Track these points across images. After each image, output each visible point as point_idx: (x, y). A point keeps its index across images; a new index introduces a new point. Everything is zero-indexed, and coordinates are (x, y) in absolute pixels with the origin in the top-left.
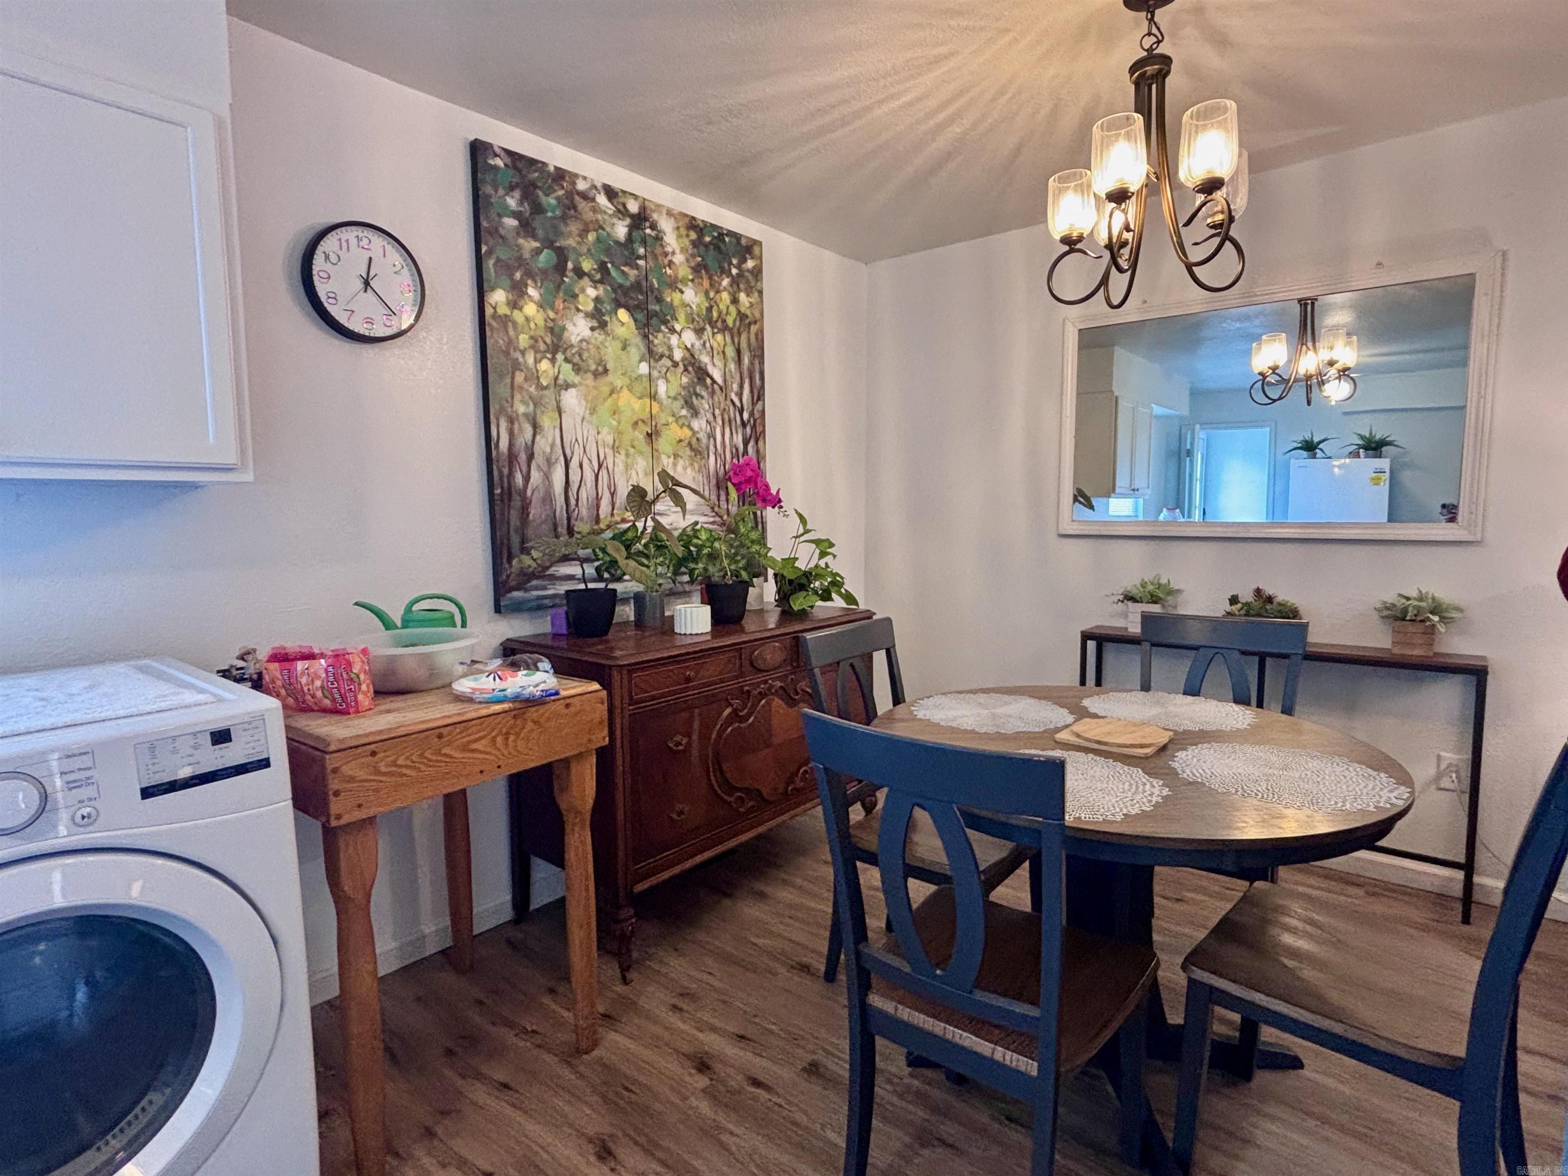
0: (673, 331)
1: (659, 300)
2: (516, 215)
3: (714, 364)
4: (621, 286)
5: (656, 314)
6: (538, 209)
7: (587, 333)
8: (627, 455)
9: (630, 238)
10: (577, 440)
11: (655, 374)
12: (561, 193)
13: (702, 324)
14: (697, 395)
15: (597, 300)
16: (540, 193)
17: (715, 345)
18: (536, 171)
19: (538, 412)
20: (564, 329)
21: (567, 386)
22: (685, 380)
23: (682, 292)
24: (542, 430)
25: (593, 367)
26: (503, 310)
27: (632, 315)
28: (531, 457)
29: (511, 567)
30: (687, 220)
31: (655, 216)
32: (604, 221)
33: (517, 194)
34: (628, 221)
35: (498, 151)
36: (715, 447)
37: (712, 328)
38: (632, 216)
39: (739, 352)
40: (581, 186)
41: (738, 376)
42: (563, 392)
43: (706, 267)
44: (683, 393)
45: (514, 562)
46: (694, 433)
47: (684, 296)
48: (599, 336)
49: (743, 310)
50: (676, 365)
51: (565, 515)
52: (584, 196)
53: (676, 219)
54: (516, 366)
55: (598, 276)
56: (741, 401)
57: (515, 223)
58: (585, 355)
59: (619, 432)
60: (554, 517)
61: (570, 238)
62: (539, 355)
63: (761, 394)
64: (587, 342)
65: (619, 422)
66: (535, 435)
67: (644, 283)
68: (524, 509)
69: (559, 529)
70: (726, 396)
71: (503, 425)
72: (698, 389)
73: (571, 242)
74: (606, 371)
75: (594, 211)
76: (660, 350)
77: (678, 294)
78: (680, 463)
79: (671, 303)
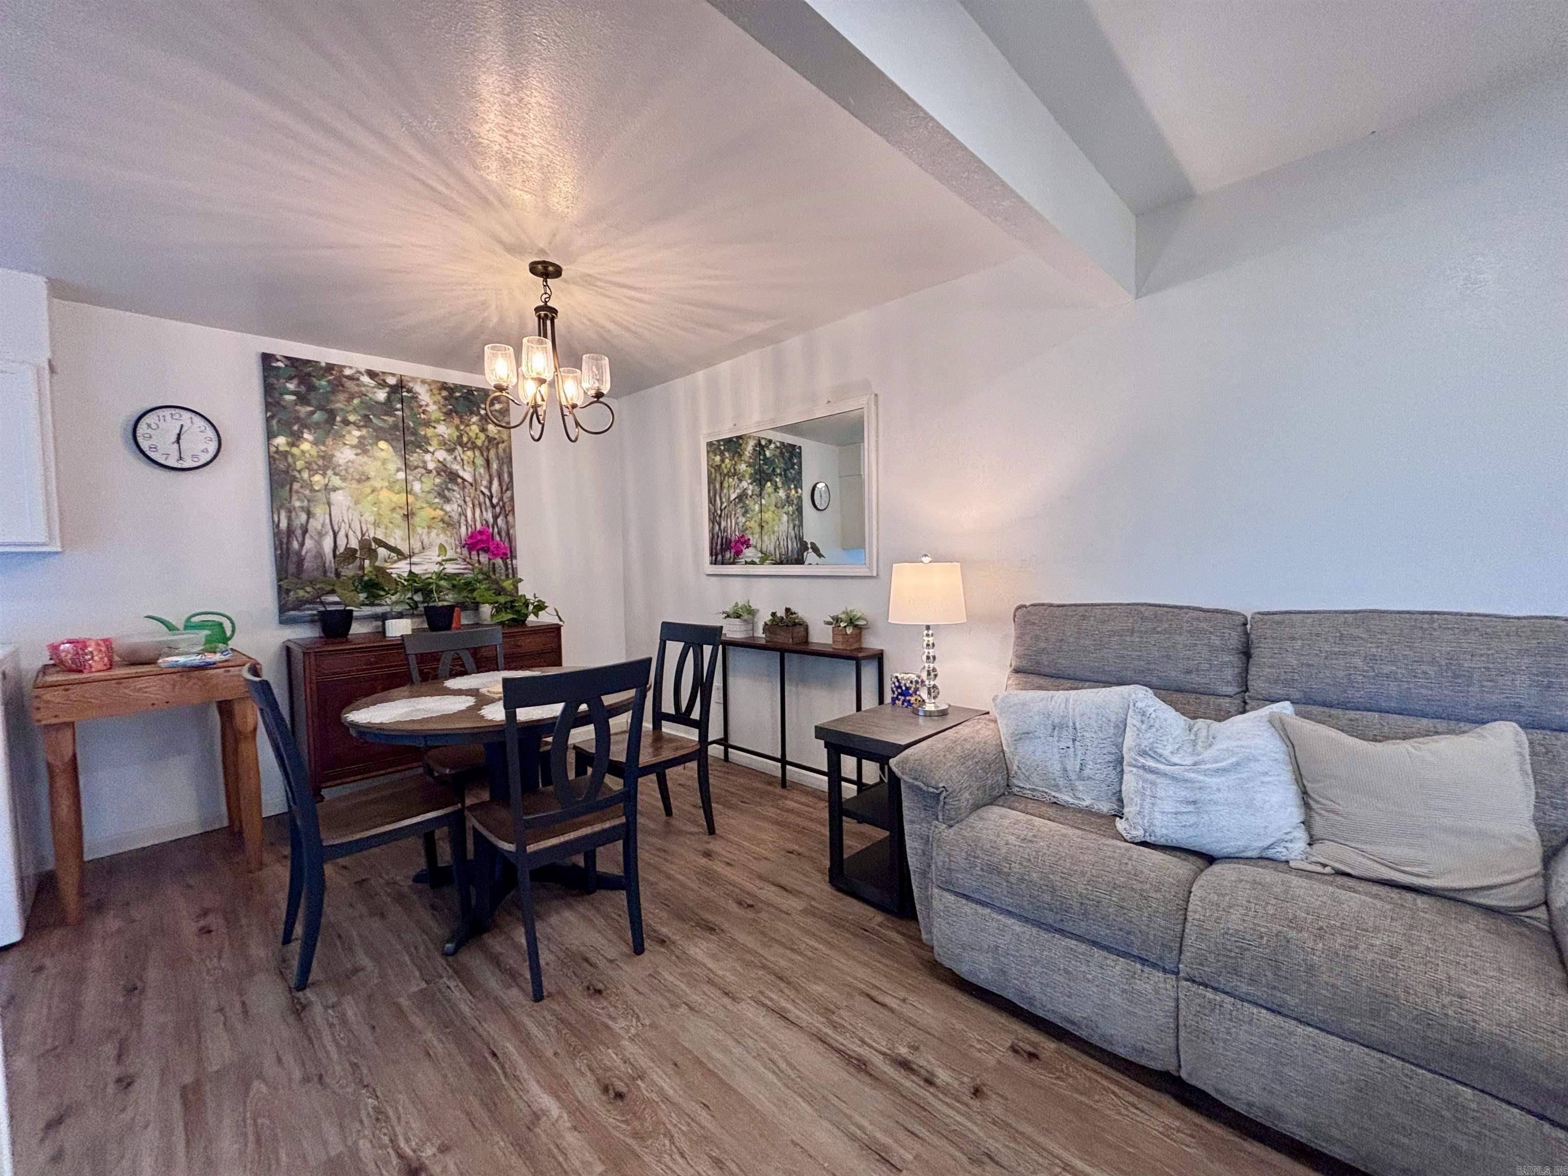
0: (427, 451)
1: (415, 433)
2: (294, 393)
3: (464, 470)
4: (381, 428)
5: (412, 442)
6: (312, 388)
7: (353, 457)
8: (386, 528)
9: (389, 399)
10: (343, 520)
11: (410, 478)
12: (331, 377)
13: (453, 446)
14: (449, 489)
15: (360, 437)
16: (314, 380)
17: (465, 458)
18: (311, 367)
19: (311, 504)
20: (333, 456)
21: (335, 489)
22: (438, 481)
24: (314, 515)
25: (357, 477)
26: (283, 448)
27: (391, 444)
28: (305, 532)
29: (288, 596)
30: (439, 385)
31: (411, 385)
32: (367, 391)
33: (295, 381)
34: (387, 389)
35: (279, 358)
36: (466, 521)
37: (463, 447)
38: (390, 386)
39: (488, 461)
40: (347, 372)
41: (487, 477)
42: (332, 493)
43: (456, 412)
44: (436, 489)
45: (292, 594)
46: (446, 513)
47: (437, 430)
48: (364, 459)
49: (491, 435)
50: (430, 472)
51: (333, 565)
52: (350, 378)
53: (429, 385)
54: (294, 479)
55: (362, 423)
56: (490, 492)
57: (294, 398)
58: (351, 470)
59: (379, 514)
60: (324, 566)
61: (339, 403)
62: (312, 473)
63: (510, 486)
64: (352, 463)
65: (379, 509)
66: (309, 518)
67: (401, 424)
68: (300, 561)
69: (329, 574)
70: (476, 490)
71: (283, 514)
72: (450, 486)
73: (339, 405)
74: (368, 479)
75: (358, 385)
76: (416, 464)
77: (432, 429)
78: (434, 532)
79: (425, 435)
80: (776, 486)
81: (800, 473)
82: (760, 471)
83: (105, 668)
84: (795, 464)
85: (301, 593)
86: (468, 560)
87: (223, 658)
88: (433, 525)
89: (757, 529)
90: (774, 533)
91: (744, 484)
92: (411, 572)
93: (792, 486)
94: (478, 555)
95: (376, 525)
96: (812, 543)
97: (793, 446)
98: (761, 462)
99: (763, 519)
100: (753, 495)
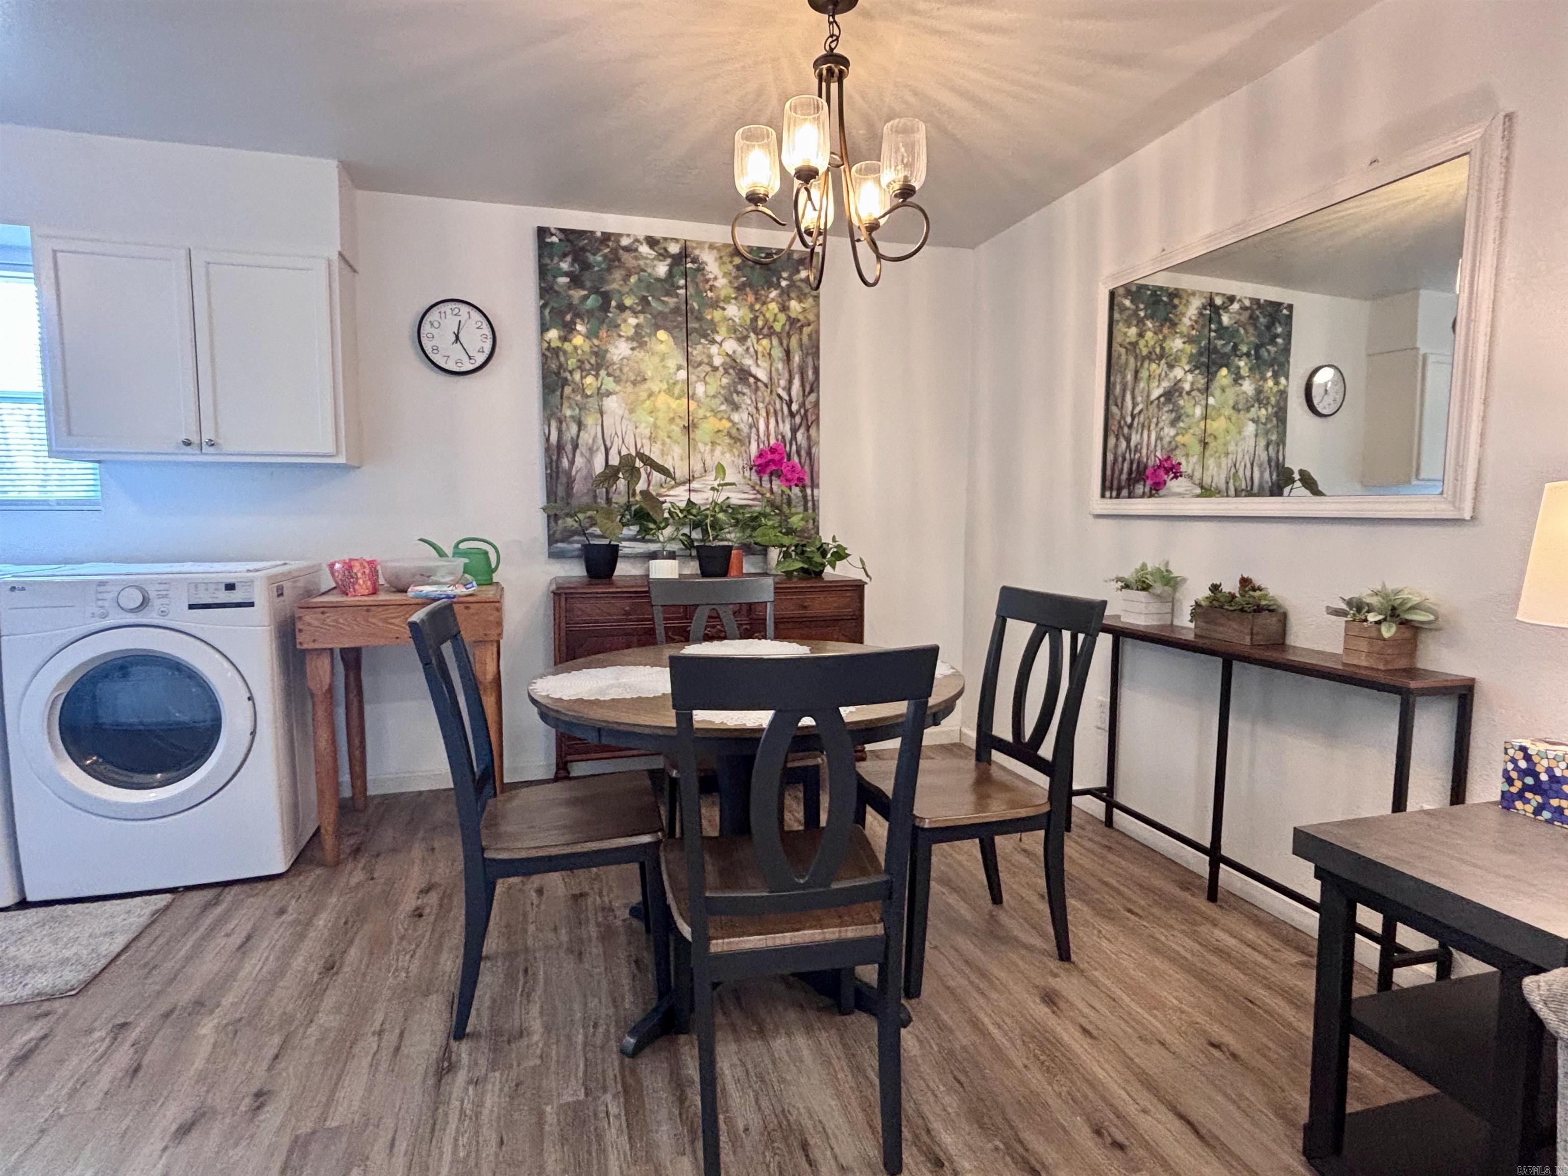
0: (713, 342)
1: (699, 319)
2: (567, 274)
3: (758, 366)
4: (660, 313)
5: (696, 330)
6: (586, 266)
7: (628, 352)
8: (664, 444)
9: (670, 274)
10: (616, 434)
11: (693, 378)
12: (607, 251)
14: (738, 392)
15: (638, 326)
16: (588, 254)
17: (760, 349)
18: (585, 238)
19: (583, 413)
20: (607, 351)
21: (609, 394)
22: (725, 381)
24: (586, 426)
25: (633, 378)
26: (556, 344)
27: (671, 334)
28: (576, 447)
29: (556, 525)
30: (730, 249)
31: (697, 252)
32: (646, 264)
33: (569, 259)
34: (669, 261)
35: (553, 231)
36: (758, 435)
37: (757, 334)
38: (673, 257)
39: (788, 353)
40: (625, 242)
41: (787, 374)
42: (604, 399)
43: (751, 285)
44: (723, 392)
45: (560, 522)
46: (734, 424)
47: (726, 312)
48: (639, 354)
49: (793, 315)
50: (715, 369)
52: (627, 249)
53: (719, 250)
54: (565, 382)
55: (640, 308)
56: (790, 395)
57: (568, 280)
58: (626, 370)
59: (655, 426)
60: (594, 490)
61: (615, 283)
62: (585, 373)
63: (814, 387)
64: (628, 359)
65: (656, 419)
66: (579, 431)
67: (684, 307)
68: (570, 483)
70: (771, 391)
71: (554, 424)
72: (739, 388)
73: (615, 286)
74: (645, 380)
75: (636, 258)
76: (699, 359)
77: (720, 312)
78: (718, 450)
79: (712, 320)
80: (1238, 374)
81: (1286, 350)
82: (1210, 350)
83: (367, 592)
84: (1277, 336)
86: (757, 488)
88: (718, 441)
89: (1197, 448)
90: (1227, 454)
91: (1178, 373)
92: (688, 501)
93: (1270, 374)
94: (771, 481)
95: (651, 438)
96: (1301, 472)
97: (1277, 305)
98: (1213, 334)
99: (1209, 431)
100: (1192, 390)
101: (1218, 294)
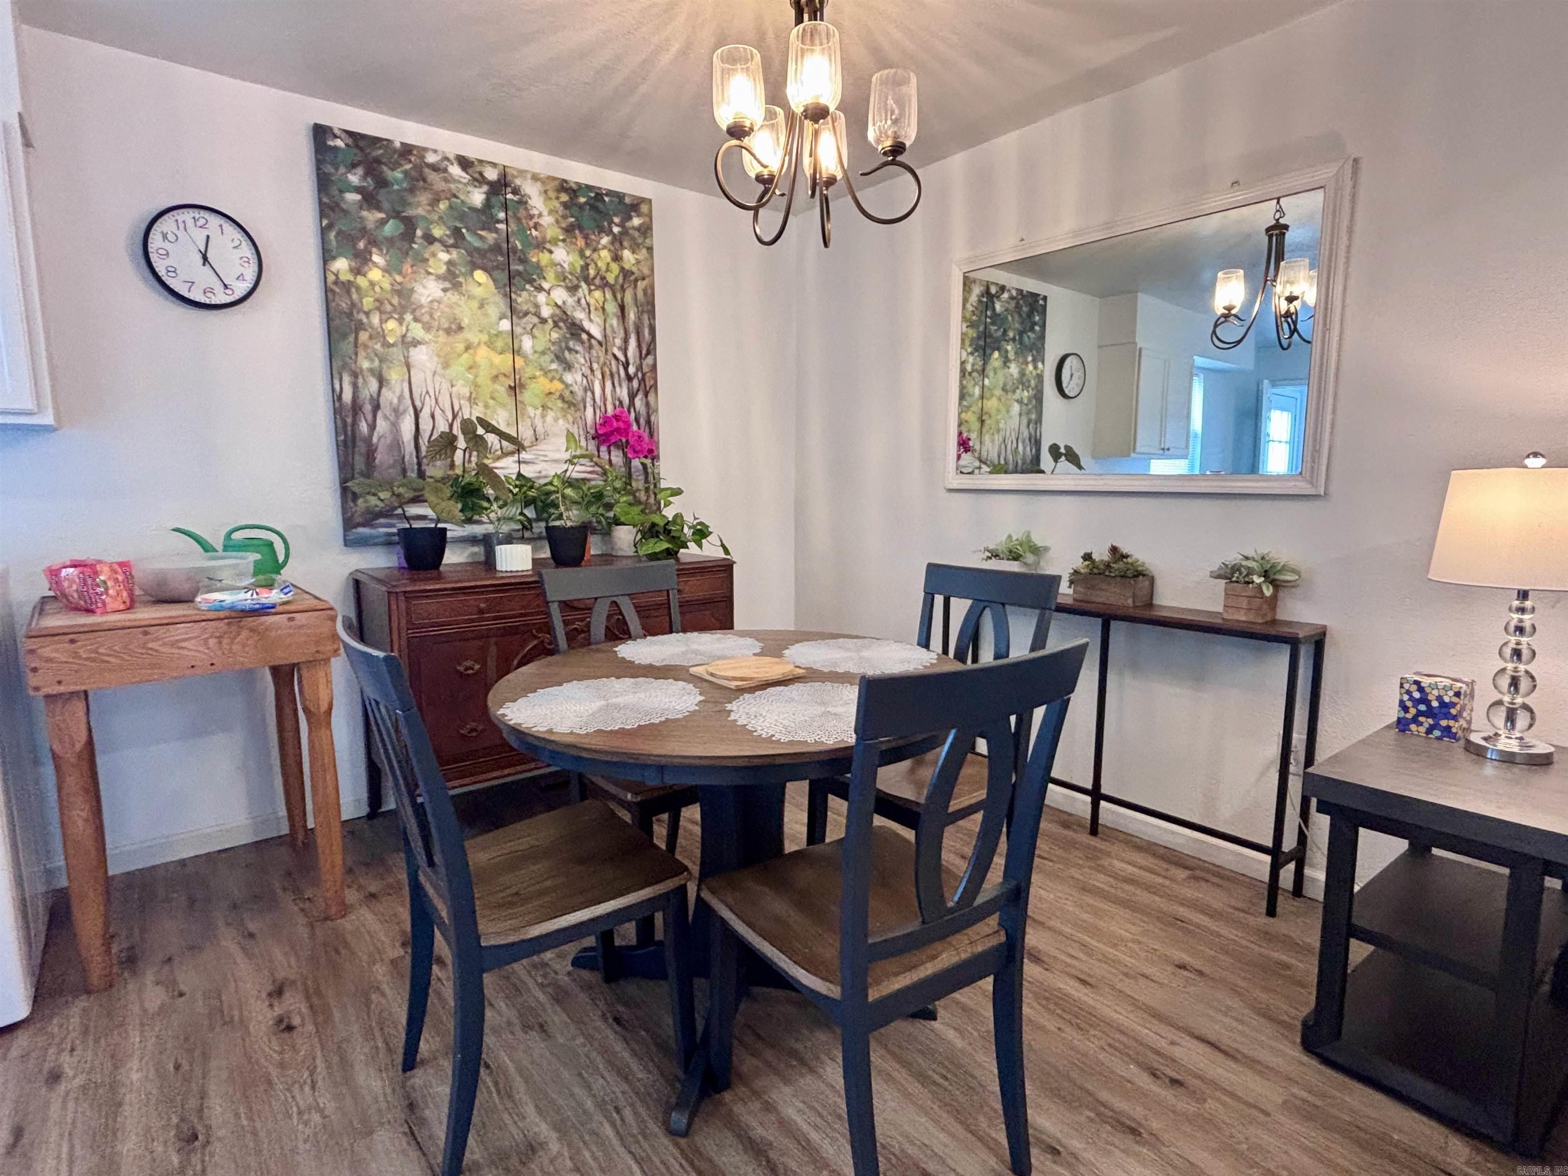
0: (540, 289)
1: (523, 261)
2: (358, 190)
3: (591, 320)
4: (477, 249)
5: (519, 273)
6: (383, 183)
7: (439, 294)
9: (488, 204)
10: (427, 392)
11: (518, 330)
12: (408, 167)
13: (576, 282)
14: (570, 350)
15: (450, 263)
16: (385, 168)
17: (592, 302)
18: (380, 148)
19: (385, 366)
20: (412, 291)
21: (416, 343)
22: (555, 335)
23: (551, 252)
24: (388, 382)
25: (446, 325)
26: (345, 277)
27: (491, 275)
28: (376, 407)
29: (356, 505)
30: (557, 183)
31: (518, 182)
32: (458, 189)
33: (360, 171)
34: (485, 188)
35: (337, 132)
36: (594, 400)
37: (588, 284)
38: (491, 184)
39: (622, 308)
40: (431, 158)
41: (622, 332)
42: (411, 349)
43: (581, 229)
44: (553, 348)
45: (360, 501)
46: (567, 386)
47: (553, 256)
48: (453, 297)
49: (627, 267)
50: (544, 321)
51: (415, 460)
52: (435, 168)
53: (543, 183)
54: (360, 327)
55: (451, 241)
56: (626, 356)
57: (358, 197)
58: (437, 315)
59: (477, 386)
60: (403, 462)
61: (419, 207)
62: (385, 316)
63: (651, 349)
64: (439, 302)
65: (476, 376)
66: (380, 388)
67: (505, 246)
68: (370, 455)
69: (409, 474)
70: (606, 351)
71: (347, 379)
73: (420, 211)
74: (460, 328)
75: (446, 180)
76: (525, 308)
77: (547, 254)
78: (550, 415)
79: (538, 263)
80: (1006, 357)
81: (1042, 337)
82: (985, 335)
83: (122, 607)
84: (1035, 324)
85: (373, 501)
86: (595, 459)
87: (285, 598)
88: (550, 404)
89: (976, 425)
90: (998, 431)
92: (520, 475)
93: (1030, 358)
95: (472, 400)
96: (1067, 447)
97: (1035, 296)
98: (988, 320)
99: (985, 410)
100: (973, 371)
101: (993, 283)
